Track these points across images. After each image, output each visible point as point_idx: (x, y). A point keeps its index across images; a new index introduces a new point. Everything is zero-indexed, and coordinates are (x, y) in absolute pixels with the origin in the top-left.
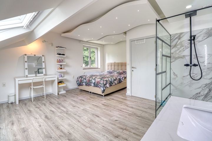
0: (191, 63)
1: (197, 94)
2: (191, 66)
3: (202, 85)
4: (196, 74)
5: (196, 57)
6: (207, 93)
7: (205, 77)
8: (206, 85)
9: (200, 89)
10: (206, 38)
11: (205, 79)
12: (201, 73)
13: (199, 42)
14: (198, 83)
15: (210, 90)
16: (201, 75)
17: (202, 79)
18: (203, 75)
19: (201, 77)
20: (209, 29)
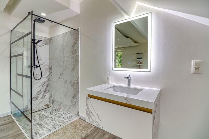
0: (34, 65)
1: (38, 92)
2: (34, 68)
3: (42, 84)
4: (38, 75)
5: (37, 59)
6: (46, 89)
7: (44, 77)
8: (45, 82)
9: (41, 87)
10: (44, 45)
11: (44, 78)
12: (41, 73)
13: (40, 47)
14: (39, 82)
15: (47, 86)
16: (41, 75)
17: (42, 78)
18: (42, 75)
19: (41, 76)
20: (46, 38)
